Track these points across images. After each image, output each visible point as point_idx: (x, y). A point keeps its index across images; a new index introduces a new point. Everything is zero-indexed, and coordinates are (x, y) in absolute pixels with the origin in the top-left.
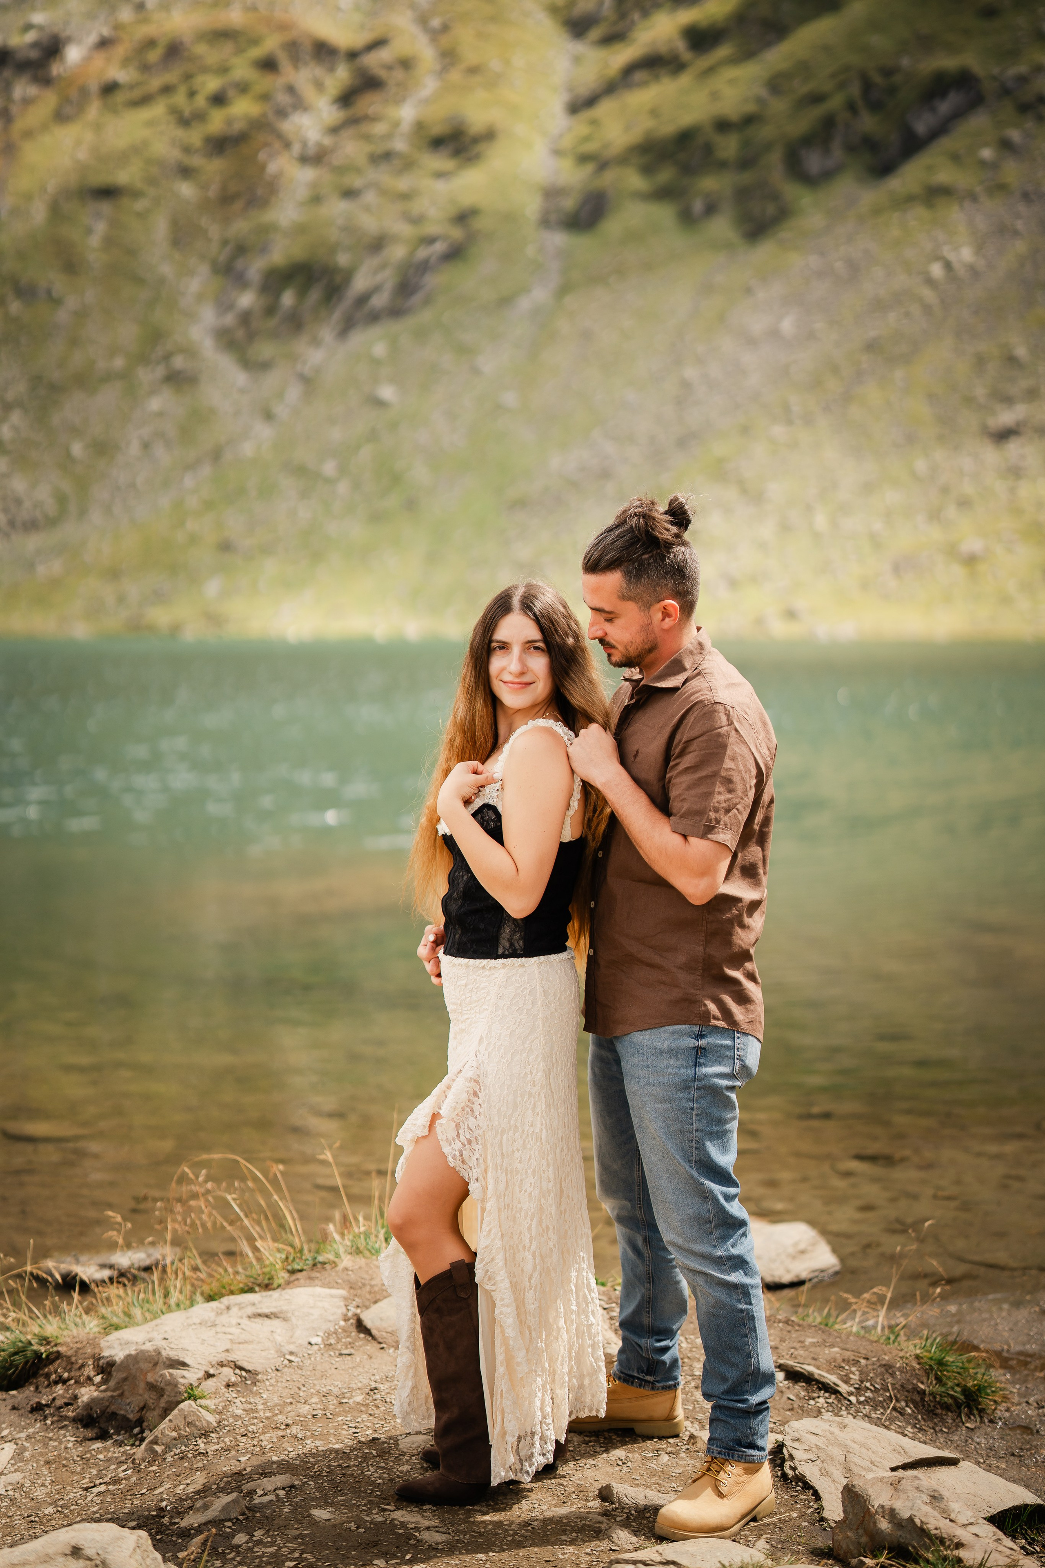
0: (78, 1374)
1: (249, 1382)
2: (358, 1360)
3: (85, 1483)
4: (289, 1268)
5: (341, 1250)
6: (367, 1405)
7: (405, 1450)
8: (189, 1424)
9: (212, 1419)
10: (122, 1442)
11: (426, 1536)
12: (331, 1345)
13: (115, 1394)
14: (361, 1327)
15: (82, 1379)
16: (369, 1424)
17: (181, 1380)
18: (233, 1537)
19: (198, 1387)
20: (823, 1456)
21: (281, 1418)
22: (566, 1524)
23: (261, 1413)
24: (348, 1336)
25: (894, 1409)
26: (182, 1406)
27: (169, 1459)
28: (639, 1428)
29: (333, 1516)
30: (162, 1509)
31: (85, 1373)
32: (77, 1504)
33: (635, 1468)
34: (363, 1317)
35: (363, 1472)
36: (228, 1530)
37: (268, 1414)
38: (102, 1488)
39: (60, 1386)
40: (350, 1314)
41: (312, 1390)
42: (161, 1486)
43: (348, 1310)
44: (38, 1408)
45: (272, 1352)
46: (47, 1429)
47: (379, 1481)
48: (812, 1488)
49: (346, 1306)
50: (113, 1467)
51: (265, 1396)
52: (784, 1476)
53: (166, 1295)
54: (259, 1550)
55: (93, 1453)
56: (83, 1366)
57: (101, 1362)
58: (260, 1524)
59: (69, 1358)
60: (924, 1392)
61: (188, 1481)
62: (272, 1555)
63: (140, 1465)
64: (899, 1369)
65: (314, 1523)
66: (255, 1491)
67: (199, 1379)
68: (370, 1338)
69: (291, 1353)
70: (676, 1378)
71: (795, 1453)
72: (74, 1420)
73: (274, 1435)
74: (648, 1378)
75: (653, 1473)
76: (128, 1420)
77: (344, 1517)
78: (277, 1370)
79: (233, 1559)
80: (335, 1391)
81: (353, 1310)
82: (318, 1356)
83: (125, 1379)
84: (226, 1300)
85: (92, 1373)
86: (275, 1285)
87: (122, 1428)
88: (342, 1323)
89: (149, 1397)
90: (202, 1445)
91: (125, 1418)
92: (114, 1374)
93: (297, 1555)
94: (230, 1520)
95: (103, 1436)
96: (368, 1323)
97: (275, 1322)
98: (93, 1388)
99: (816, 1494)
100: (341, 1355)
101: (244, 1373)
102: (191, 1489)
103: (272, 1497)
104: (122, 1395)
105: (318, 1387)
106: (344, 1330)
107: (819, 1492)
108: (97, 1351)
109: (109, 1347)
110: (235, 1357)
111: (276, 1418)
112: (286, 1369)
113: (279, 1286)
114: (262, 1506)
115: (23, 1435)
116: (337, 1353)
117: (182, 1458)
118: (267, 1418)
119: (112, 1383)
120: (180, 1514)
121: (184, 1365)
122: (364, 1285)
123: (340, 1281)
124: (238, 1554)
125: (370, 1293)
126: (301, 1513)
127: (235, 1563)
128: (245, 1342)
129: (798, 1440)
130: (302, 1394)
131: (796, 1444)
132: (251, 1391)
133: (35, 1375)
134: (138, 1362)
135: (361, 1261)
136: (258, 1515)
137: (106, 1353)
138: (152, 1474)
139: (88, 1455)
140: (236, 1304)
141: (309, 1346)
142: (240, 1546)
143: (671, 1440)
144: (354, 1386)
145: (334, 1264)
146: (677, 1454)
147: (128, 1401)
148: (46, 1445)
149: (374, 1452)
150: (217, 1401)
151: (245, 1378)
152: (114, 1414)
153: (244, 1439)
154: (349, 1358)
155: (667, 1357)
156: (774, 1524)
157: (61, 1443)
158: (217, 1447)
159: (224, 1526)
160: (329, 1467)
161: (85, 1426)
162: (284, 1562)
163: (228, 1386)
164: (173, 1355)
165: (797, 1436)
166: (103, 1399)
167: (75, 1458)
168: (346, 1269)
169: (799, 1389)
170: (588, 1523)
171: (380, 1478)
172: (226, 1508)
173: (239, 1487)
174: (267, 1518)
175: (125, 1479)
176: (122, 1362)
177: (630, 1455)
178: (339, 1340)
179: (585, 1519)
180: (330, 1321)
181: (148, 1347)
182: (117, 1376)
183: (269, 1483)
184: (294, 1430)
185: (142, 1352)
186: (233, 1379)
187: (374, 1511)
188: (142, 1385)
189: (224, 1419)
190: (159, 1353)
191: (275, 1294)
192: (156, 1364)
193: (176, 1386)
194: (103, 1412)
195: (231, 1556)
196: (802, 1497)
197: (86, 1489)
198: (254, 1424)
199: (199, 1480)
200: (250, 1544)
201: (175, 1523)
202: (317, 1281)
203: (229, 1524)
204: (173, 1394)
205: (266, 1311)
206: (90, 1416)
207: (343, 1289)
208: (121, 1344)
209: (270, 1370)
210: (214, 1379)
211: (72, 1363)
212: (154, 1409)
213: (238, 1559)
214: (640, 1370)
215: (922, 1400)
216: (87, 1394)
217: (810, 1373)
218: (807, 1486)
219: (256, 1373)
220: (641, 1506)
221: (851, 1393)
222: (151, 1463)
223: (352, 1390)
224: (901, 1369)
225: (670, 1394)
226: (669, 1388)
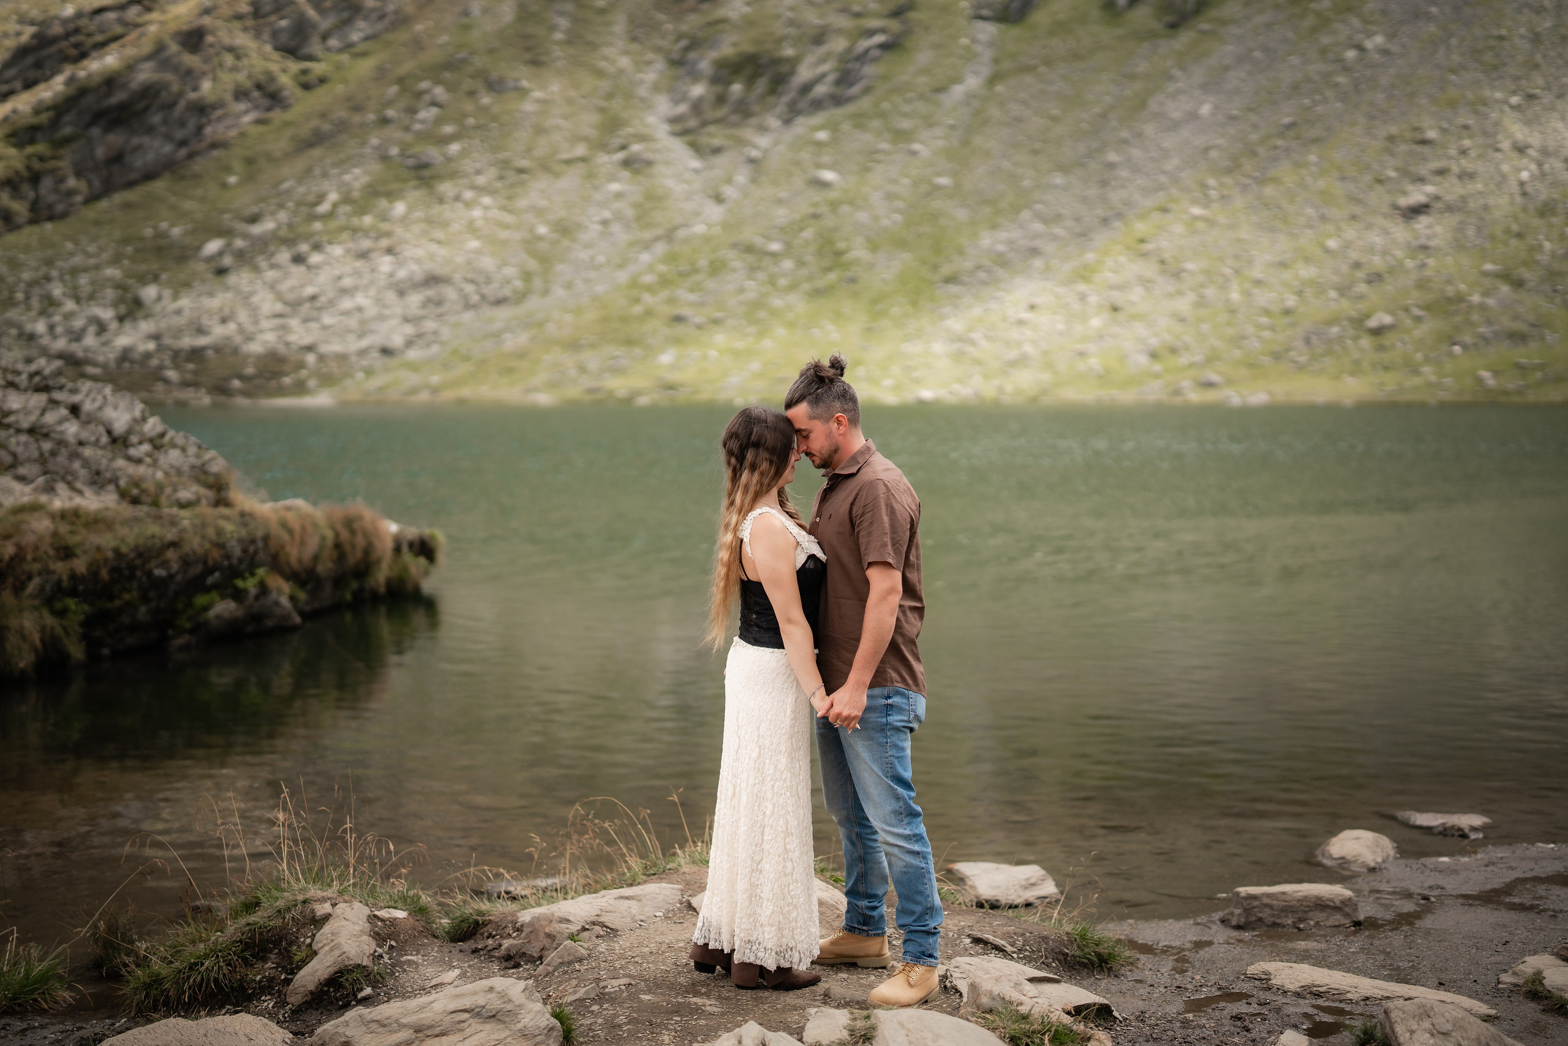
0: (502, 932)
1: (611, 935)
2: (686, 926)
4: (648, 873)
5: (682, 862)
8: (569, 955)
9: (585, 953)
10: (528, 969)
11: (708, 1008)
12: (668, 917)
13: (525, 943)
14: (690, 907)
15: (505, 935)
17: (567, 931)
18: (591, 1006)
19: (577, 935)
20: (971, 976)
21: (629, 954)
23: (617, 951)
24: (681, 913)
25: (1043, 963)
26: (565, 944)
27: (556, 974)
28: (860, 962)
29: (653, 999)
30: (549, 996)
31: (507, 932)
34: (692, 901)
36: (588, 1003)
37: (621, 952)
39: (490, 940)
40: (684, 900)
41: (652, 941)
43: (682, 897)
44: (475, 951)
45: (628, 919)
46: (482, 962)
48: (960, 992)
49: (681, 895)
51: (621, 942)
52: (945, 987)
53: (566, 895)
54: (605, 1012)
56: (505, 927)
57: (517, 925)
58: (608, 1001)
59: (496, 923)
60: (1067, 954)
62: (613, 1014)
63: (539, 977)
64: (1052, 940)
65: (640, 1001)
66: (607, 986)
67: (577, 931)
69: (642, 921)
70: (883, 929)
71: (955, 975)
72: (498, 958)
74: (864, 928)
75: (861, 985)
76: (533, 957)
77: (660, 999)
78: (631, 930)
80: (667, 941)
81: (685, 897)
82: (660, 923)
83: (532, 933)
84: (603, 893)
85: (511, 932)
86: (636, 883)
87: (529, 962)
88: (678, 905)
89: (546, 942)
90: (578, 966)
91: (531, 956)
93: (627, 1014)
94: (589, 999)
95: (517, 966)
97: (633, 902)
98: (511, 940)
99: (961, 995)
100: (674, 922)
101: (608, 930)
102: (568, 987)
103: (617, 989)
104: (529, 942)
105: (656, 939)
106: (679, 909)
108: (514, 919)
109: (523, 916)
110: (603, 919)
111: (626, 954)
112: (637, 930)
113: (639, 883)
114: (610, 993)
115: (466, 965)
116: (672, 921)
117: (565, 973)
119: (523, 935)
120: (560, 997)
121: (568, 921)
122: (695, 882)
123: (679, 880)
124: (593, 1014)
125: (698, 887)
126: (634, 996)
128: (610, 912)
129: (959, 969)
130: (645, 942)
131: (956, 970)
132: (613, 940)
133: (475, 934)
134: (540, 924)
135: (695, 868)
136: (607, 997)
137: (521, 919)
138: (545, 982)
140: (608, 894)
141: (654, 917)
142: (594, 1010)
145: (677, 870)
146: (881, 976)
147: (533, 945)
148: (480, 970)
150: (589, 943)
151: (609, 933)
152: (524, 954)
153: (604, 963)
154: (679, 924)
155: (875, 913)
157: (490, 969)
158: (587, 967)
159: (586, 1001)
161: (506, 960)
162: (619, 1017)
163: (598, 937)
164: (562, 915)
165: (958, 964)
166: (517, 946)
168: (684, 873)
169: (979, 948)
172: (587, 994)
173: (598, 984)
174: (612, 999)
176: (530, 925)
178: (674, 915)
180: (670, 904)
181: (547, 912)
182: (526, 930)
183: (615, 983)
184: (636, 959)
185: (542, 915)
186: (602, 933)
188: (542, 935)
189: (593, 953)
190: (553, 915)
191: (634, 888)
192: (551, 922)
193: (563, 934)
194: (517, 953)
195: (588, 1015)
196: (952, 997)
198: (611, 956)
199: (574, 983)
200: (601, 1010)
202: (663, 880)
203: (589, 1001)
204: (560, 938)
205: (626, 894)
206: (509, 955)
207: (680, 885)
208: (529, 915)
209: (626, 929)
210: (588, 932)
211: (499, 926)
212: (548, 947)
214: (859, 923)
215: (1065, 959)
216: (506, 943)
217: (988, 939)
218: (957, 991)
219: (617, 931)
220: (848, 1000)
221: (1015, 952)
222: (544, 977)
223: (678, 941)
224: (1053, 940)
225: (880, 939)
226: (878, 935)
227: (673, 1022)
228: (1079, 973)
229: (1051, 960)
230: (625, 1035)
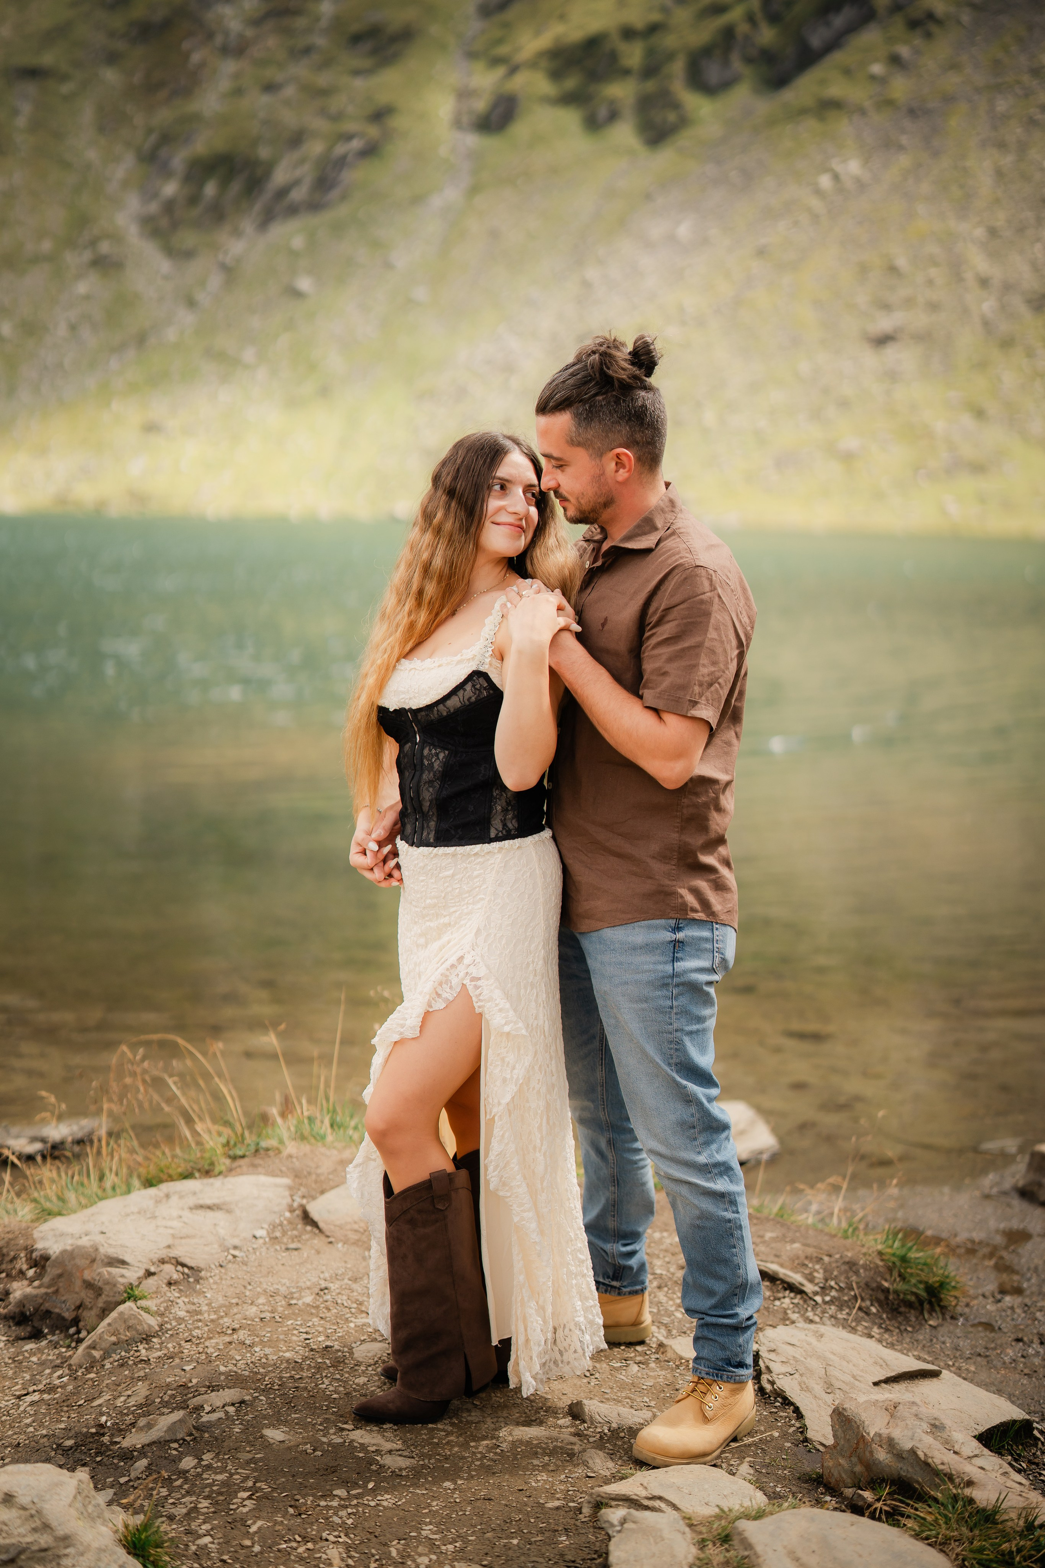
0: (10, 1266)
1: (191, 1280)
2: (305, 1255)
3: (18, 1390)
4: (231, 1153)
5: (285, 1135)
6: (317, 1307)
7: (361, 1360)
8: (129, 1328)
9: (153, 1322)
10: (57, 1343)
11: (388, 1461)
12: (276, 1238)
13: (49, 1291)
14: (306, 1218)
15: (14, 1272)
16: (321, 1329)
17: (121, 1280)
18: (180, 1460)
19: (138, 1286)
20: (802, 1369)
21: (226, 1321)
22: (537, 1446)
23: (206, 1315)
24: (294, 1229)
25: (860, 1308)
26: (121, 1308)
27: (108, 1366)
29: (288, 1437)
30: (102, 1426)
31: (18, 1266)
32: (9, 1415)
33: (604, 1380)
34: (309, 1207)
35: (316, 1385)
36: (174, 1452)
37: (213, 1317)
38: (36, 1397)
40: (295, 1205)
41: (259, 1289)
42: (99, 1397)
43: (293, 1201)
45: (216, 1246)
47: (335, 1396)
48: (792, 1404)
49: (292, 1196)
50: (48, 1371)
51: (209, 1295)
52: (763, 1390)
53: (101, 1178)
54: (209, 1477)
55: (26, 1354)
56: (14, 1258)
57: (34, 1255)
58: (209, 1446)
60: (887, 1290)
61: (129, 1393)
62: (224, 1484)
63: (76, 1371)
64: (861, 1265)
65: (267, 1445)
66: (202, 1406)
67: (139, 1278)
68: (317, 1231)
69: (235, 1248)
70: (643, 1283)
71: (772, 1365)
72: (6, 1318)
73: (220, 1341)
74: (623, 1284)
75: (622, 1386)
76: (63, 1319)
77: (299, 1439)
78: (221, 1266)
79: (181, 1487)
80: (283, 1290)
81: (298, 1201)
82: (264, 1250)
83: (60, 1276)
84: (165, 1187)
85: (25, 1267)
86: (217, 1171)
87: (57, 1328)
88: (288, 1214)
89: (86, 1296)
90: (143, 1352)
91: (60, 1318)
92: (49, 1269)
93: (250, 1484)
94: (176, 1441)
95: (36, 1335)
96: (315, 1215)
97: (218, 1215)
98: (25, 1282)
99: (797, 1410)
100: (287, 1249)
101: (186, 1270)
102: (132, 1402)
103: (221, 1415)
104: (56, 1292)
105: (265, 1286)
106: (290, 1222)
107: (801, 1409)
108: (29, 1242)
109: (42, 1238)
110: (177, 1252)
111: (221, 1321)
112: (230, 1265)
113: (220, 1173)
114: (210, 1425)
116: (283, 1247)
117: (122, 1365)
118: (212, 1321)
119: (46, 1279)
120: (121, 1431)
121: (123, 1263)
122: (309, 1173)
123: (284, 1169)
124: (186, 1480)
125: (316, 1182)
126: (253, 1433)
127: (183, 1492)
128: (187, 1237)
129: (774, 1351)
130: (248, 1293)
131: (772, 1356)
132: (194, 1290)
134: (74, 1258)
135: (306, 1148)
136: (206, 1435)
137: (39, 1245)
138: (90, 1383)
139: (21, 1358)
140: (175, 1192)
141: (254, 1240)
142: (188, 1471)
143: (639, 1348)
144: (303, 1285)
145: (278, 1151)
146: (645, 1363)
147: (63, 1298)
149: (328, 1362)
150: (158, 1301)
151: (188, 1275)
152: (48, 1313)
153: (188, 1345)
154: (296, 1253)
155: (634, 1262)
156: (755, 1444)
158: (159, 1354)
159: (170, 1448)
160: (281, 1378)
161: (18, 1324)
162: (236, 1492)
163: (170, 1284)
164: (112, 1252)
165: (773, 1347)
166: (36, 1296)
167: (7, 1360)
168: (290, 1156)
170: (559, 1444)
171: (336, 1392)
172: (172, 1428)
173: (185, 1401)
174: (216, 1439)
175: (61, 1387)
176: (57, 1258)
177: (598, 1365)
178: (284, 1233)
179: (557, 1440)
180: (275, 1212)
181: (85, 1242)
182: (52, 1271)
183: (217, 1398)
184: (242, 1335)
185: (78, 1247)
186: (175, 1276)
187: (332, 1431)
188: (78, 1283)
189: (167, 1322)
190: (97, 1250)
191: (217, 1182)
192: (93, 1261)
193: (115, 1285)
194: (37, 1310)
195: (178, 1483)
196: (782, 1414)
197: (19, 1397)
198: (198, 1328)
199: (141, 1390)
200: (199, 1470)
201: (117, 1443)
202: (260, 1169)
203: (175, 1445)
204: (111, 1294)
205: (209, 1202)
206: (22, 1314)
207: (287, 1177)
208: (55, 1236)
209: (213, 1266)
210: (155, 1277)
211: (4, 1255)
212: (91, 1308)
213: (186, 1486)
214: (612, 1278)
215: (887, 1298)
216: (20, 1290)
217: (776, 1273)
218: (787, 1402)
219: (199, 1270)
220: (614, 1425)
221: (816, 1293)
222: (88, 1370)
223: (301, 1289)
224: (865, 1267)
225: (637, 1299)
226: (636, 1292)
227: (335, 1503)
228: (907, 1320)
229: (868, 1303)
230: (257, 1548)
